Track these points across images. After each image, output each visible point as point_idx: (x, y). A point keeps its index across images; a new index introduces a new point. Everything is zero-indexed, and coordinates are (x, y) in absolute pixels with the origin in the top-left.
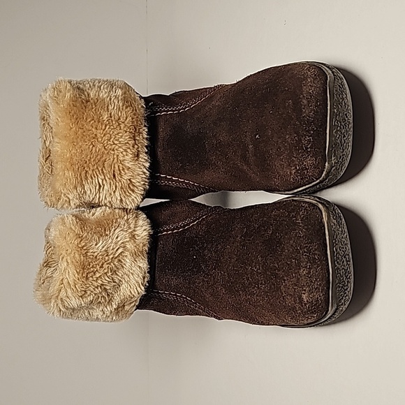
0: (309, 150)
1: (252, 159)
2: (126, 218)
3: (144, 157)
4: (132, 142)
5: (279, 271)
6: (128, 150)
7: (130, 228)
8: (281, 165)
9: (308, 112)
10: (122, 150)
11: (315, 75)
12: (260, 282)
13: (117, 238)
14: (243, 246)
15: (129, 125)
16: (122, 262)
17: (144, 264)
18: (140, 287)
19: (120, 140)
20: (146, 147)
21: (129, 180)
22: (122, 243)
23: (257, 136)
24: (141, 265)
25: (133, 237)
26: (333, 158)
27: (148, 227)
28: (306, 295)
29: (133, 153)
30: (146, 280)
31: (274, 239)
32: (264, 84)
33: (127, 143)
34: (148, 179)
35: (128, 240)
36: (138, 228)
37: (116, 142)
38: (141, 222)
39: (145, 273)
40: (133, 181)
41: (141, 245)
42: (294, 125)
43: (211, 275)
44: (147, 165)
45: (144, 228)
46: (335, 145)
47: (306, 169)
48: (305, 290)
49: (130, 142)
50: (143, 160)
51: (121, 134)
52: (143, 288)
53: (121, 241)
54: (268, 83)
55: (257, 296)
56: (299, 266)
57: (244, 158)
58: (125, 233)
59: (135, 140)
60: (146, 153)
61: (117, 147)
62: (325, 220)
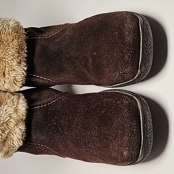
0: (129, 62)
1: (91, 67)
2: (12, 98)
3: (24, 64)
4: (17, 55)
5: (109, 136)
6: (14, 60)
7: (14, 105)
8: (109, 71)
9: (129, 39)
10: (10, 59)
11: (132, 18)
12: (96, 142)
13: (6, 111)
14: (86, 119)
15: (15, 44)
16: (8, 125)
17: (22, 127)
18: (20, 141)
19: (9, 53)
20: (26, 58)
21: (14, 77)
22: (9, 114)
23: (95, 53)
24: (21, 128)
25: (16, 111)
26: (143, 67)
27: (25, 104)
28: (127, 152)
29: (18, 62)
30: (24, 136)
31: (106, 116)
32: (99, 23)
33: (14, 55)
34: (25, 77)
35: (13, 112)
36: (19, 105)
37: (7, 54)
38: (21, 101)
39: (23, 133)
40: (16, 78)
41: (21, 116)
42: (120, 47)
43: (65, 135)
44: (26, 68)
45: (23, 105)
46: (145, 59)
47: (126, 73)
48: (126, 149)
49: (15, 55)
50: (23, 66)
51: (9, 49)
52: (22, 142)
53: (8, 113)
54: (100, 22)
55: (93, 149)
56: (123, 135)
57: (86, 66)
58: (10, 108)
59: (19, 53)
60: (25, 61)
61: (7, 57)
62: (140, 107)
